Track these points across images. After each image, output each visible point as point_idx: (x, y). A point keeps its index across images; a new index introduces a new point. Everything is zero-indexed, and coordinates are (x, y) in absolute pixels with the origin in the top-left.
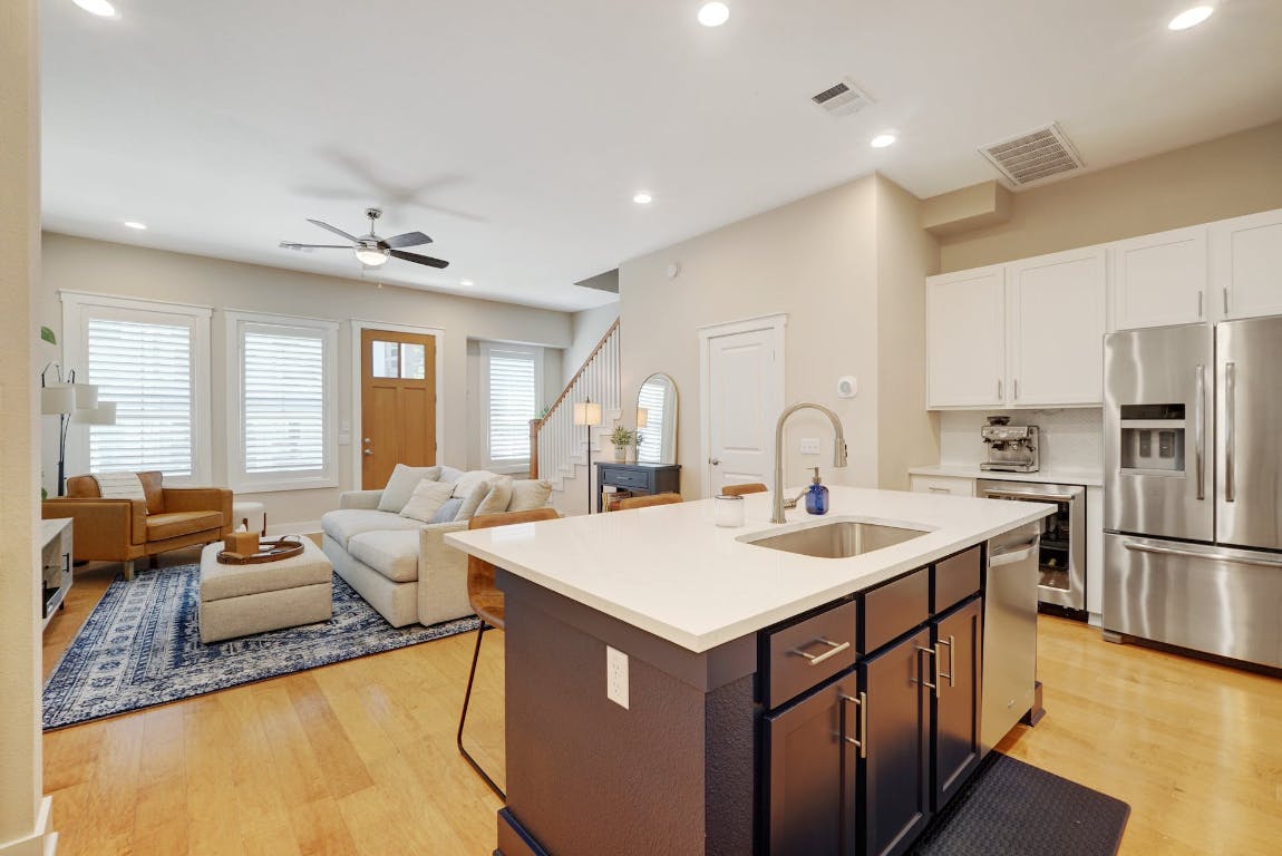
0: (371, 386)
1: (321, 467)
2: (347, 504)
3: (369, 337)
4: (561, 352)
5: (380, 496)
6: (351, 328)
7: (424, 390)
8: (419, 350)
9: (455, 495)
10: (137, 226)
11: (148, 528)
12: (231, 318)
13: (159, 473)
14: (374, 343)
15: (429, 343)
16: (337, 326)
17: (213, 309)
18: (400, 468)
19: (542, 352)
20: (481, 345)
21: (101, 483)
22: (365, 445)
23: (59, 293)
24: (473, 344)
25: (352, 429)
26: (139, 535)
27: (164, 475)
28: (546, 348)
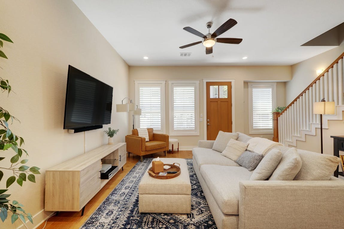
0: (210, 101)
1: (194, 129)
2: (201, 145)
3: (209, 84)
4: (285, 83)
5: (213, 144)
6: (203, 82)
7: (228, 102)
8: (226, 87)
9: (248, 149)
10: (146, 58)
11: (146, 146)
12: (170, 83)
13: (152, 129)
14: (210, 86)
15: (229, 84)
16: (199, 82)
17: (166, 81)
18: (221, 132)
19: (275, 85)
20: (249, 84)
21: (139, 131)
22: (207, 122)
23: (134, 81)
24: (246, 83)
25: (203, 116)
26: (144, 149)
27: (154, 129)
28: (277, 82)
